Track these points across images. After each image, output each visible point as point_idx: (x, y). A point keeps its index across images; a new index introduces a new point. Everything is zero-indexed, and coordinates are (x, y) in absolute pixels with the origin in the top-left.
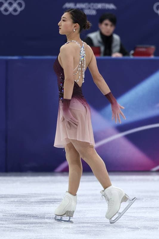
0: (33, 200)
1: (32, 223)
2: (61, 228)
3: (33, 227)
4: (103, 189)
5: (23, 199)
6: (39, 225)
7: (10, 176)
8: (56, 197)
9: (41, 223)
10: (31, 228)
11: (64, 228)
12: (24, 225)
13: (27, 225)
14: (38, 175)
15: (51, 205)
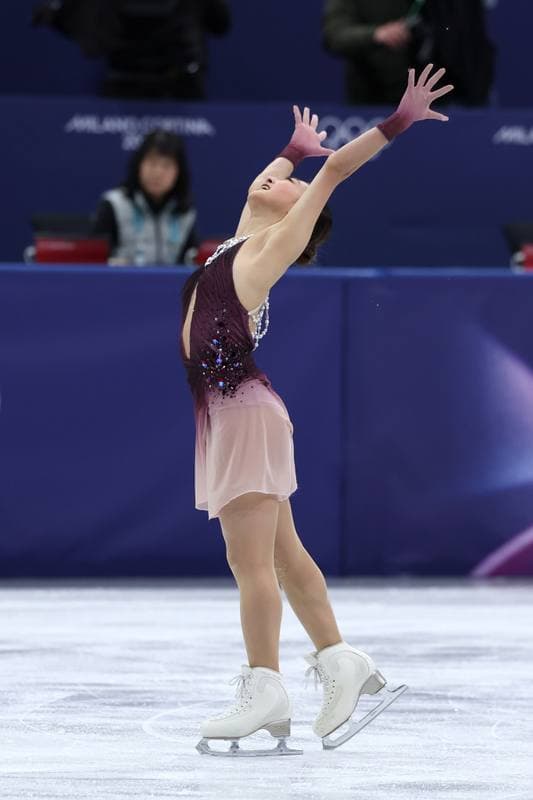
0: (415, 649)
1: (413, 711)
2: (491, 725)
3: (417, 721)
4: (316, 650)
5: (388, 648)
6: (433, 716)
7: (355, 585)
8: (476, 643)
9: (437, 711)
10: (412, 726)
11: (500, 725)
12: (393, 717)
13: (400, 718)
14: (427, 586)
15: (465, 663)
